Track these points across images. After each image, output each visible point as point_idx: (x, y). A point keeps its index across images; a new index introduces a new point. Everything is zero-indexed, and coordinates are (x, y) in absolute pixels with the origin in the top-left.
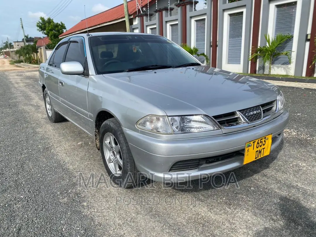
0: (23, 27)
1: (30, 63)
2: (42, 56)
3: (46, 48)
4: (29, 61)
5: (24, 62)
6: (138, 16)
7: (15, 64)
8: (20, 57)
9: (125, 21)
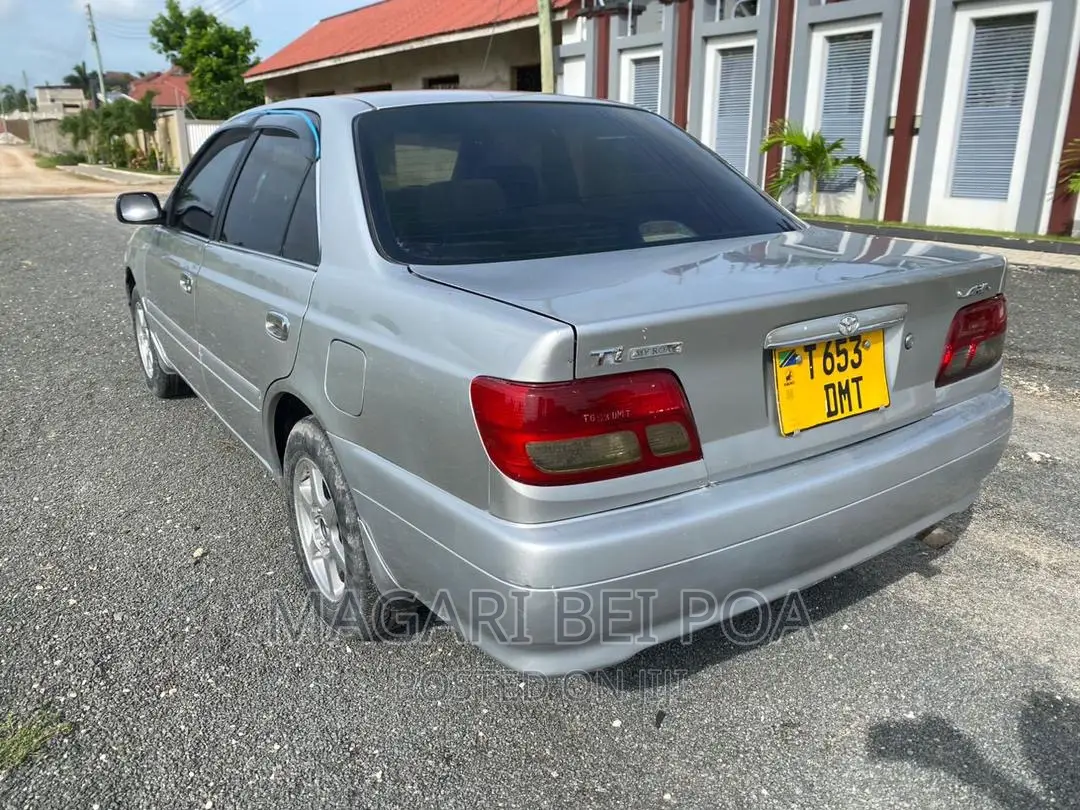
0: (94, 39)
1: (123, 165)
2: (169, 143)
3: (188, 116)
4: (117, 158)
5: (90, 161)
6: (588, 15)
7: (58, 167)
8: (76, 142)
9: (536, 28)
